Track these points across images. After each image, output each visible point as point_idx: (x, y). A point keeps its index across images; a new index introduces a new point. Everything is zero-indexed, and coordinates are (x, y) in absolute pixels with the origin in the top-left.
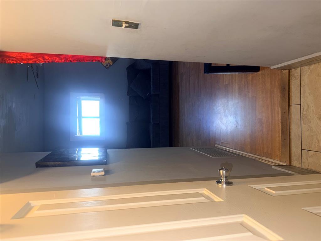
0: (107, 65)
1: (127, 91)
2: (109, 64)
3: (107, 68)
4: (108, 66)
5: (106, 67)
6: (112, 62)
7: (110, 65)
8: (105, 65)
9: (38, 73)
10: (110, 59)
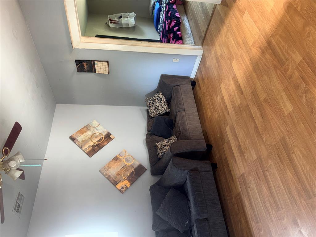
0: (122, 188)
1: (152, 225)
2: (125, 185)
3: (122, 193)
4: (124, 189)
5: (120, 191)
6: (129, 183)
7: (127, 188)
8: (120, 188)
9: (21, 205)
10: (127, 180)
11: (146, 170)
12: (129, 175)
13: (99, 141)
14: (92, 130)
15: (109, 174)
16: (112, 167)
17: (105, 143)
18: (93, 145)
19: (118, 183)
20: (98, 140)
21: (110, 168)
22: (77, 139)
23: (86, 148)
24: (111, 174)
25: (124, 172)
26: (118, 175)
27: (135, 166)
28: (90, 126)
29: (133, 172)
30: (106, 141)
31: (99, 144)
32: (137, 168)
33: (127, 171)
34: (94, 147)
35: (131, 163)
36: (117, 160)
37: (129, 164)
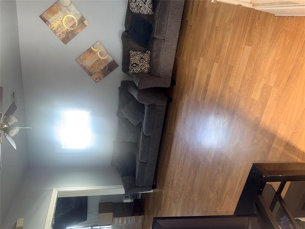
8: (94, 79)
10: (100, 72)
11: (118, 66)
12: (102, 68)
13: (72, 27)
14: (63, 11)
15: (84, 65)
16: (87, 58)
17: (79, 31)
18: (66, 32)
19: (92, 74)
20: (71, 25)
21: (85, 59)
22: (48, 21)
23: (60, 35)
24: (87, 66)
25: (98, 65)
26: (93, 67)
27: (109, 62)
28: (60, 4)
29: (106, 66)
30: (80, 28)
31: (72, 31)
32: (110, 63)
33: (101, 65)
34: (68, 34)
35: (105, 58)
36: (91, 53)
37: (103, 58)
